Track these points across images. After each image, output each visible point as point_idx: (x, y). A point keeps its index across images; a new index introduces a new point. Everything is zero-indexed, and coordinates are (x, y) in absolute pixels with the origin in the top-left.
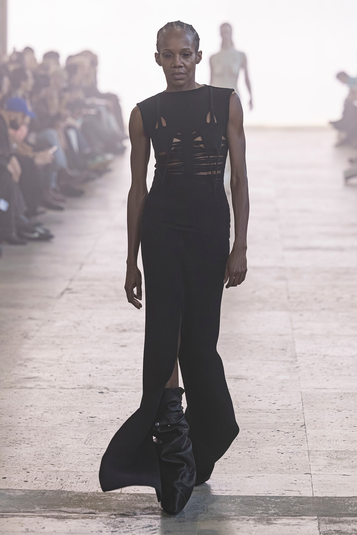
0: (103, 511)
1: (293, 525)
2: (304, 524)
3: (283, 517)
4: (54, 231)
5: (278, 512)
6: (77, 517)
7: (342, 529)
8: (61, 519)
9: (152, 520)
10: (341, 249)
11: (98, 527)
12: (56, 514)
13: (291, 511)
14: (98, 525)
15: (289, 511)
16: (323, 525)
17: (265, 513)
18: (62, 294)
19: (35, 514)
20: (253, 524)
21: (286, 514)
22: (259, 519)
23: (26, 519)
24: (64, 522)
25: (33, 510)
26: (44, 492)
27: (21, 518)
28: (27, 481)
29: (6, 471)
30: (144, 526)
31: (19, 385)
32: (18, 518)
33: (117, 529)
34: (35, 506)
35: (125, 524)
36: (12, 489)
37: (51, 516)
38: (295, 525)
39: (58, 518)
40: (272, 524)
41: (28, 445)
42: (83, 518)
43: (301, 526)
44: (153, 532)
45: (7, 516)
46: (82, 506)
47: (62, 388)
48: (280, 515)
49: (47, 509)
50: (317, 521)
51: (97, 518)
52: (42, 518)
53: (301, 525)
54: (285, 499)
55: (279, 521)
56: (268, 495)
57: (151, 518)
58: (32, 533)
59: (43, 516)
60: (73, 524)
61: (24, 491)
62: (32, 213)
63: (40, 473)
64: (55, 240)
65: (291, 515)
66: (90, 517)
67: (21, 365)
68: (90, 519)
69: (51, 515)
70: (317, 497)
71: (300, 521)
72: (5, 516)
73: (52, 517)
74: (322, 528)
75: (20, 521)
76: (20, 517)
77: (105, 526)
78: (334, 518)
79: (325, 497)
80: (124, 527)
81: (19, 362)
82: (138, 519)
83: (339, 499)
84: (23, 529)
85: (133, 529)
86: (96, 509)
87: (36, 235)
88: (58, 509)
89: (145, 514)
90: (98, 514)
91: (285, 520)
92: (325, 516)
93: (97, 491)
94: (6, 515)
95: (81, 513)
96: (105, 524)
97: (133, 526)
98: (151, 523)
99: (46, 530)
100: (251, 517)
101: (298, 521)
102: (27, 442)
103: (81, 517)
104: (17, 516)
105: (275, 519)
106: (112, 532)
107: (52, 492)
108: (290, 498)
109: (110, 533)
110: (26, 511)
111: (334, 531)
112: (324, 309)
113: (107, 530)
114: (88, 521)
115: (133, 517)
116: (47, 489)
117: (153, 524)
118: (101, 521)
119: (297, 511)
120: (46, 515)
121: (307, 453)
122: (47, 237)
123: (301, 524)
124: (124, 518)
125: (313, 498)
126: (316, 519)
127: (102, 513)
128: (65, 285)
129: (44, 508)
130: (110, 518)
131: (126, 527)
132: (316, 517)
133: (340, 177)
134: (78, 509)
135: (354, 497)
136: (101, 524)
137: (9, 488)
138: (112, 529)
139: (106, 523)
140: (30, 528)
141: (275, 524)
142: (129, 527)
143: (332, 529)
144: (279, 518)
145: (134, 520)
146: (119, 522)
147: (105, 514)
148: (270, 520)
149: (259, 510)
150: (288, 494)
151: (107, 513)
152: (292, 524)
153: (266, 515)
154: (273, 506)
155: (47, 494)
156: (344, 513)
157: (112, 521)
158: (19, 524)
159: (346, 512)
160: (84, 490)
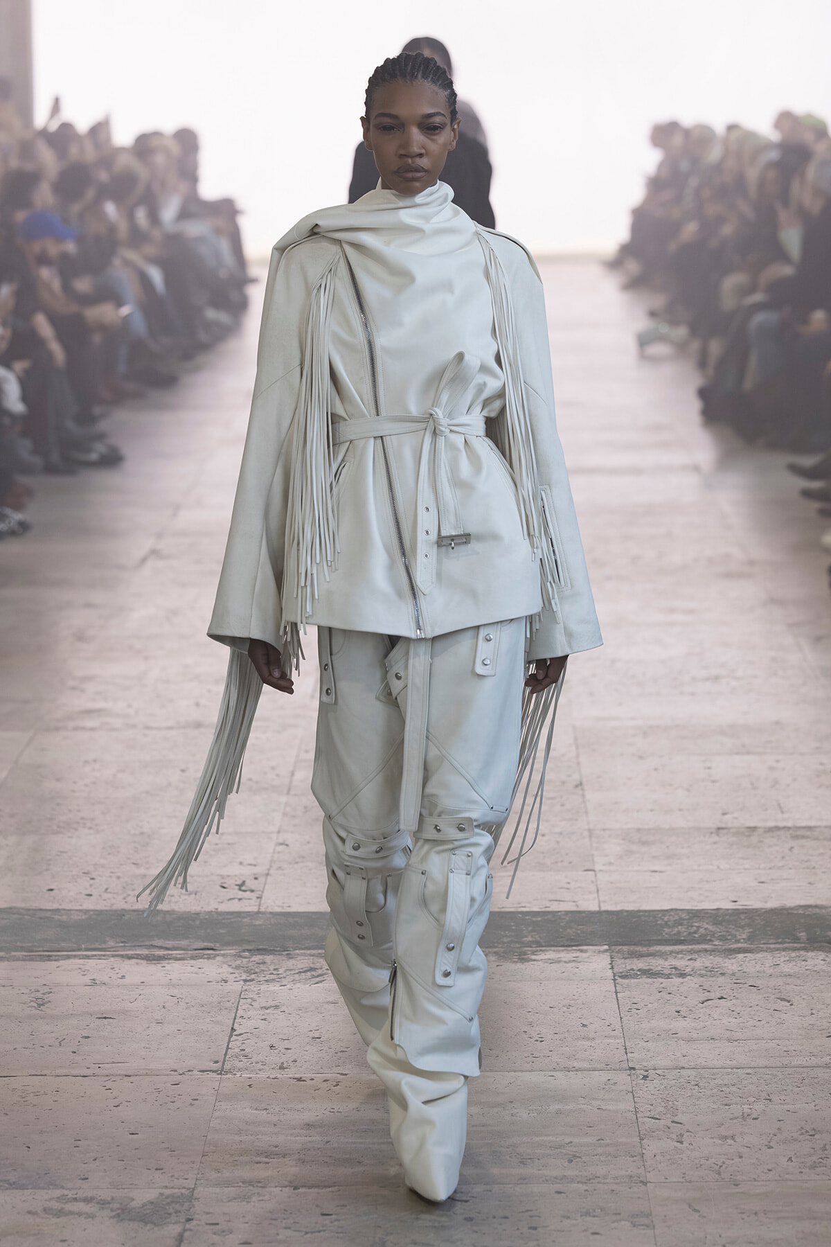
0: (228, 944)
1: (565, 962)
2: (586, 960)
3: (548, 948)
4: (126, 449)
5: (538, 939)
6: (182, 956)
7: (652, 968)
8: (154, 960)
9: (316, 960)
10: (637, 471)
11: (219, 973)
12: (145, 952)
13: (562, 937)
14: (220, 970)
15: (558, 937)
16: (619, 962)
17: (516, 942)
18: (144, 560)
19: (108, 953)
20: (495, 961)
21: (552, 943)
22: (505, 952)
23: (92, 962)
24: (159, 966)
25: (103, 946)
26: (121, 914)
27: (82, 961)
28: (91, 895)
29: (53, 876)
30: (301, 970)
31: (71, 724)
32: (77, 961)
33: (253, 976)
34: (108, 939)
35: (267, 967)
36: (64, 910)
37: (135, 956)
38: (570, 962)
39: (149, 959)
40: (529, 961)
41: (91, 831)
42: (193, 958)
43: (579, 964)
44: (318, 979)
45: (57, 958)
46: (190, 936)
47: (148, 728)
48: (544, 944)
49: (127, 943)
50: (608, 954)
51: (218, 958)
52: (118, 959)
53: (579, 962)
54: (549, 917)
55: (541, 956)
56: (520, 910)
57: (313, 955)
58: (104, 988)
59: (122, 956)
60: (177, 970)
61: (86, 912)
62: (86, 418)
63: (114, 879)
64: (129, 465)
65: (562, 943)
66: (205, 956)
67: (74, 688)
68: (204, 959)
69: (135, 954)
70: (607, 912)
71: (578, 954)
72: (53, 958)
73: (137, 958)
74: (618, 965)
75: (81, 966)
76: (80, 959)
77: (232, 971)
78: (639, 948)
79: (621, 911)
80: (265, 973)
81: (71, 683)
82: (290, 957)
83: (647, 914)
84: (87, 980)
85: (282, 976)
86: (216, 942)
87: (94, 456)
88: (147, 943)
89: (303, 949)
90: (220, 950)
91: (551, 954)
92: (623, 945)
93: (217, 909)
94: (56, 956)
95: (189, 949)
96: (233, 968)
97: (281, 971)
98: (313, 963)
99: (127, 981)
100: (490, 950)
101: (574, 955)
102: (89, 824)
103: (189, 955)
104: (75, 956)
105: (533, 953)
106: (245, 981)
107: (136, 913)
108: (559, 914)
109: (242, 983)
110: (90, 947)
111: (639, 970)
112: (609, 578)
113: (236, 977)
114: (201, 962)
115: (282, 955)
116: (127, 907)
117: (318, 965)
118: (224, 963)
119: (572, 937)
120: (126, 955)
121: (586, 833)
122: (112, 460)
123: (579, 959)
124: (265, 957)
125: (600, 913)
126: (606, 951)
127: (225, 948)
128: (148, 544)
129: (122, 942)
130: (241, 956)
131: (270, 972)
132: (606, 947)
133: (631, 343)
134: (184, 943)
135: (672, 910)
136: (226, 969)
137: (60, 907)
138: (244, 977)
139: (234, 966)
140: (99, 978)
141: (534, 960)
142: (275, 972)
143: (635, 968)
144: (541, 950)
145: (283, 960)
146: (257, 963)
147: (231, 951)
148: (525, 954)
149: (506, 936)
150: (555, 907)
151: (234, 948)
152: (564, 959)
153: (518, 945)
154: (530, 928)
155: (127, 917)
156: (655, 938)
157: (245, 963)
158: (79, 971)
159: (659, 938)
160: (194, 908)
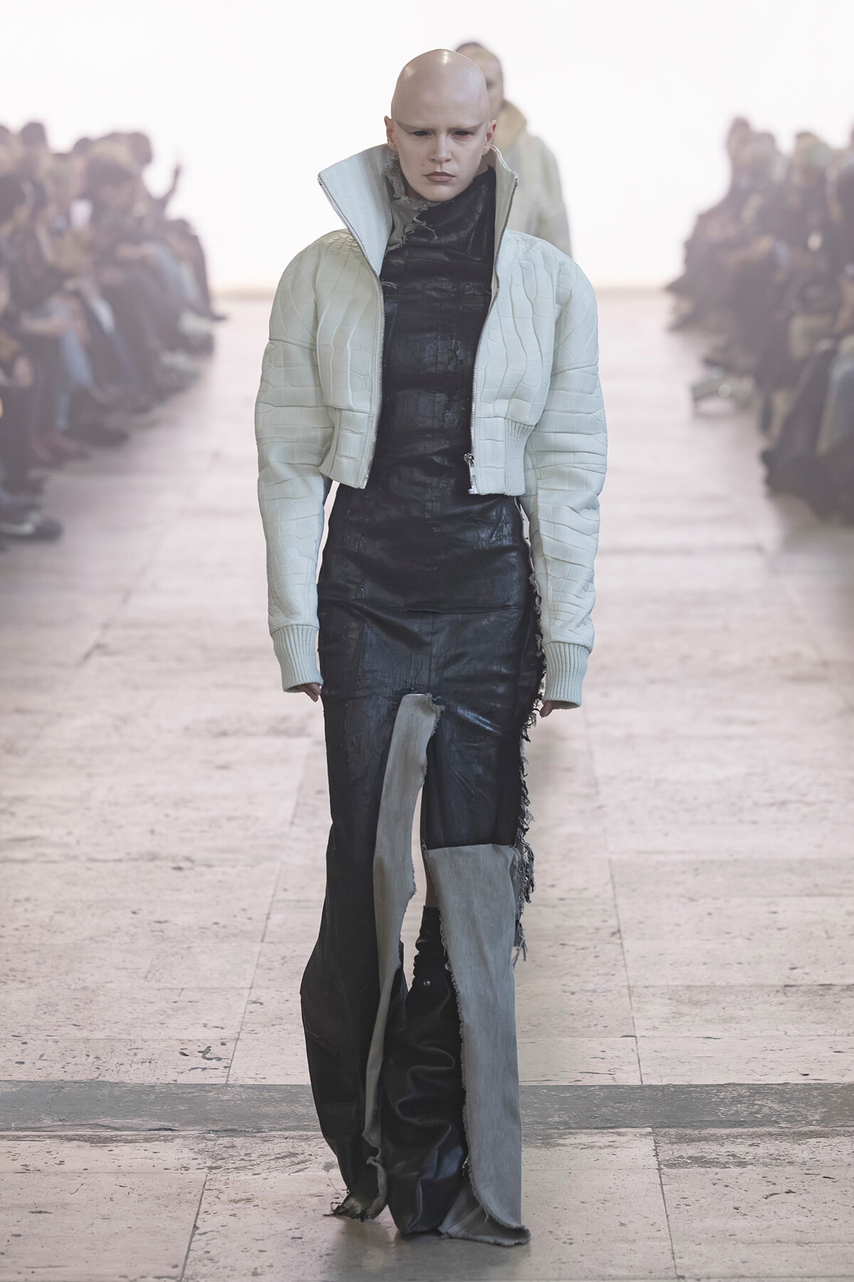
0: (189, 1123)
1: (600, 1148)
2: (625, 1145)
3: (579, 1131)
5: (567, 1119)
6: (134, 1137)
7: (705, 1155)
8: (99, 1142)
9: (297, 1143)
11: (179, 1159)
12: (89, 1132)
13: (595, 1117)
14: (180, 1155)
15: (590, 1117)
16: (666, 1147)
18: (87, 656)
19: (43, 1133)
21: (584, 1125)
23: (24, 1144)
24: (106, 1149)
25: (38, 1125)
26: (59, 1086)
27: (11, 1143)
28: (23, 1063)
30: (279, 1156)
32: (6, 1143)
33: (220, 1163)
35: (236, 1152)
37: (76, 1137)
38: (606, 1147)
39: (93, 1140)
40: (555, 1146)
41: (23, 985)
42: (147, 1140)
43: (616, 1150)
44: (299, 1167)
46: (143, 1113)
47: (92, 860)
48: (573, 1125)
49: (67, 1121)
50: (652, 1138)
51: (177, 1141)
52: (56, 1141)
53: (617, 1147)
54: (580, 1092)
55: (570, 1140)
56: (545, 1083)
58: (38, 1175)
59: (60, 1137)
60: (126, 1155)
61: (17, 1083)
63: (50, 1043)
64: (69, 539)
65: (596, 1125)
66: (162, 1138)
68: (160, 1141)
69: (77, 1135)
70: (650, 1086)
71: (615, 1138)
73: (79, 1140)
74: (663, 1152)
75: (10, 1149)
76: (10, 1140)
77: (194, 1156)
78: (689, 1131)
79: (668, 1086)
80: (235, 1158)
82: (265, 1140)
83: (698, 1089)
84: (17, 1166)
85: (255, 1162)
86: (174, 1121)
87: (27, 528)
88: (91, 1122)
89: (281, 1130)
90: (179, 1131)
91: (582, 1138)
92: (669, 1127)
93: (175, 1081)
95: (142, 1129)
96: (195, 1152)
97: (254, 1156)
98: (293, 1147)
99: (65, 1167)
101: (611, 1139)
102: (20, 976)
103: (142, 1137)
104: (3, 1137)
105: (560, 1136)
106: (210, 1168)
107: (77, 1085)
108: (592, 1089)
109: (206, 1170)
110: (23, 1126)
111: (690, 1158)
112: (652, 681)
113: (199, 1164)
114: (156, 1145)
115: (256, 1137)
116: (67, 1077)
117: (299, 1150)
118: (185, 1146)
119: (608, 1118)
120: (66, 1135)
121: (625, 991)
123: (617, 1144)
124: (235, 1139)
125: (641, 1087)
126: (649, 1134)
127: (185, 1128)
128: (93, 636)
129: (61, 1120)
130: (205, 1139)
131: (241, 1158)
132: (650, 1130)
133: (683, 397)
134: (136, 1122)
135: (729, 1084)
136: (187, 1155)
138: (209, 1163)
139: (196, 1150)
140: (33, 1163)
141: (563, 1145)
142: (246, 1158)
143: (684, 1155)
144: (570, 1133)
145: (256, 1143)
146: (225, 1147)
147: (193, 1132)
148: (550, 1137)
150: (587, 1081)
151: (197, 1128)
152: (598, 1144)
153: (541, 1127)
154: (557, 1106)
155: (67, 1089)
156: (708, 1119)
157: (209, 1146)
158: (8, 1155)
159: (714, 1118)
160: (148, 1079)
